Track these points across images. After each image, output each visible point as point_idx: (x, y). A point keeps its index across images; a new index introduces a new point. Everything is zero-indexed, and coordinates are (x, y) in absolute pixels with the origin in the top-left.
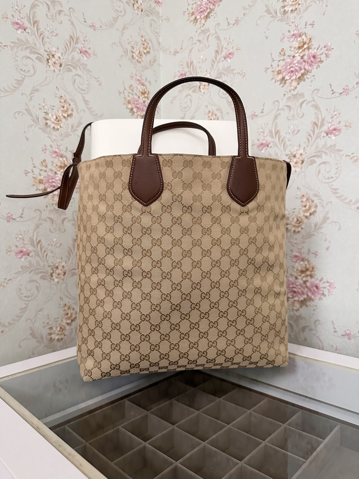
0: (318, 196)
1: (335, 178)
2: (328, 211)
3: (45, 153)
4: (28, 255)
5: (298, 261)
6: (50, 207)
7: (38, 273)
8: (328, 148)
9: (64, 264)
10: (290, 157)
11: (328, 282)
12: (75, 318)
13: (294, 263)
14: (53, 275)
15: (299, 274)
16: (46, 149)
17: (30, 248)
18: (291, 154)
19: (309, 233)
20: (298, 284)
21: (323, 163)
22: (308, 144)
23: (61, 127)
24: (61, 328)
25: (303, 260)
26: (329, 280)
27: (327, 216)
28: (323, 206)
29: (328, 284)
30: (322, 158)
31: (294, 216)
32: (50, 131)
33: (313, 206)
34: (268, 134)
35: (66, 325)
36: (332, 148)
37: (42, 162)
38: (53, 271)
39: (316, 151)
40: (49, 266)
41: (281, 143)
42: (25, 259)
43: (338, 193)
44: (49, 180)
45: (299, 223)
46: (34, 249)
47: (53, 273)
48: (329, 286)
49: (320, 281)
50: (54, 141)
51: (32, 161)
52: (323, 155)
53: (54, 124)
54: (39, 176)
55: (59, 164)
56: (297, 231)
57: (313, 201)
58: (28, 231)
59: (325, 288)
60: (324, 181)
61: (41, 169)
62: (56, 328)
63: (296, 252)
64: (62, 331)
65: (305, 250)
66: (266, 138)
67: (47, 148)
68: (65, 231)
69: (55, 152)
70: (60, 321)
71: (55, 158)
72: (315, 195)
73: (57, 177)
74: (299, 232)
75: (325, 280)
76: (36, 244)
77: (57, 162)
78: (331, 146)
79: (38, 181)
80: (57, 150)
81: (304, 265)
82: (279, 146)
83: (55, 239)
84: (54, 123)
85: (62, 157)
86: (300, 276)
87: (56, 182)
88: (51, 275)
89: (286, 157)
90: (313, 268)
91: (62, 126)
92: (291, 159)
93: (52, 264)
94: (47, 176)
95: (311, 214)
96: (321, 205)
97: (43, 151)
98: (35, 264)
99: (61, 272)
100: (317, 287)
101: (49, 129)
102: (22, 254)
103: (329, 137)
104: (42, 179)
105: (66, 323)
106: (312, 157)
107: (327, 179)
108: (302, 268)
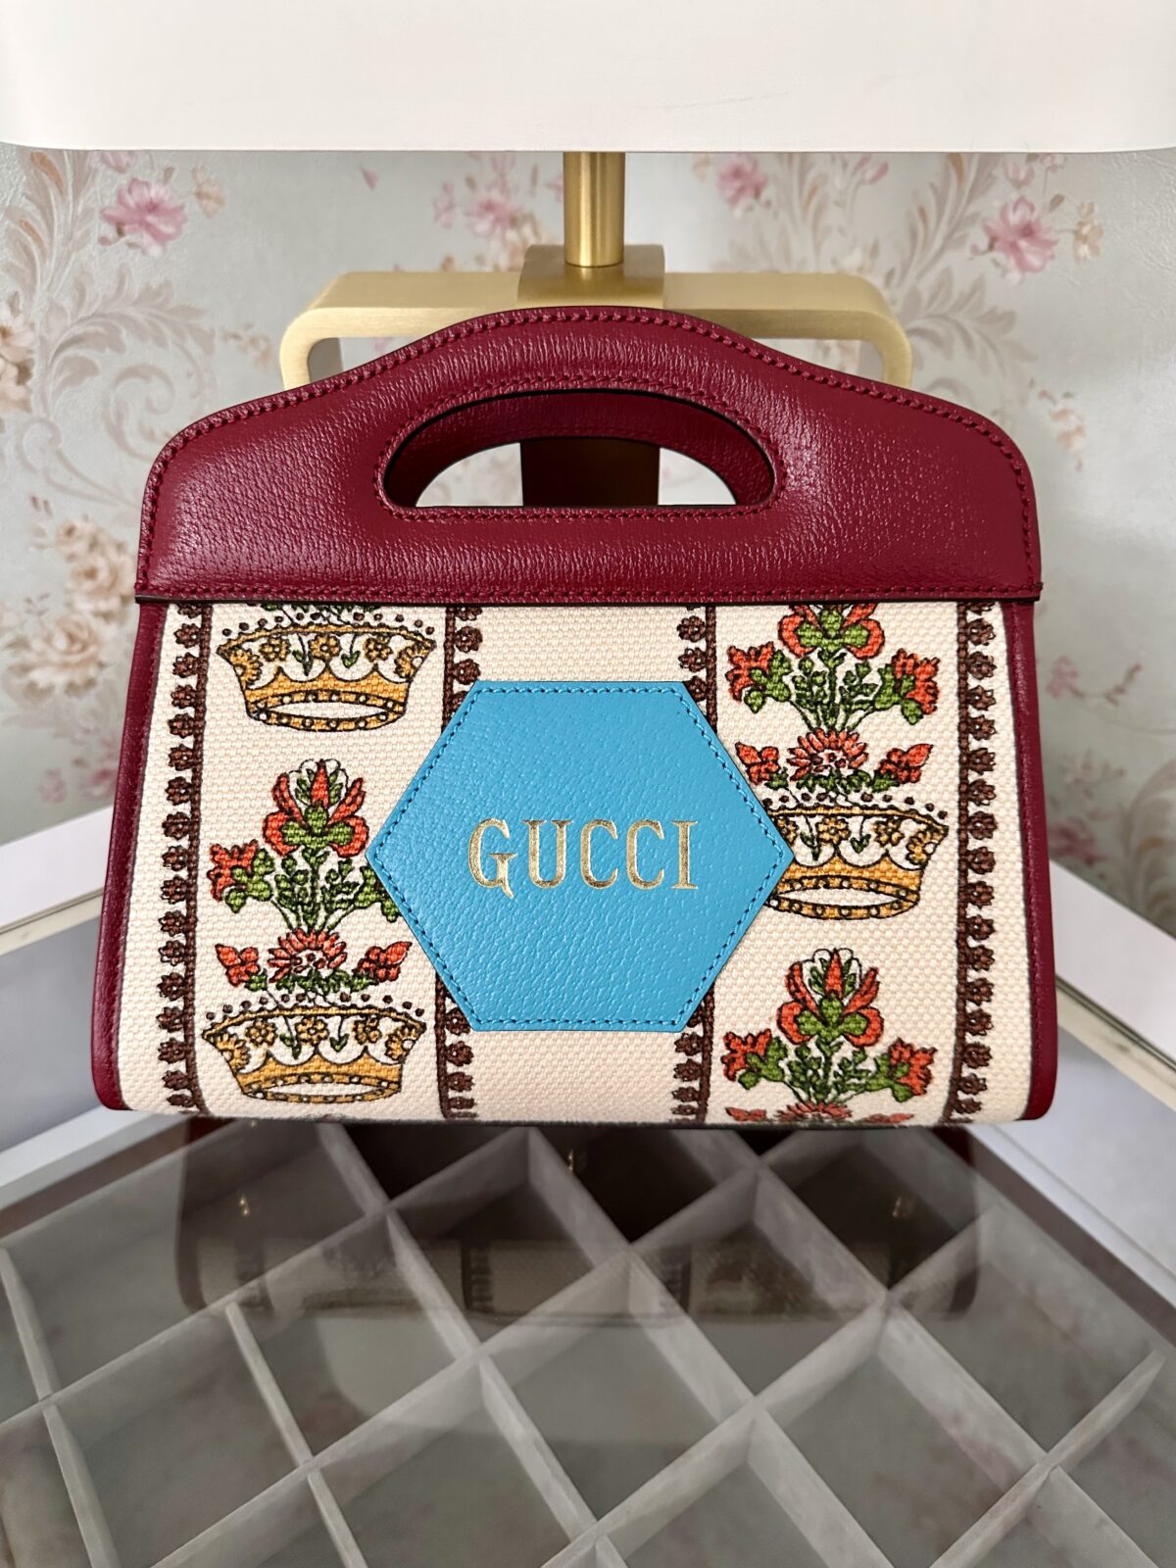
24: (72, 638)
35: (97, 625)
62: (48, 640)
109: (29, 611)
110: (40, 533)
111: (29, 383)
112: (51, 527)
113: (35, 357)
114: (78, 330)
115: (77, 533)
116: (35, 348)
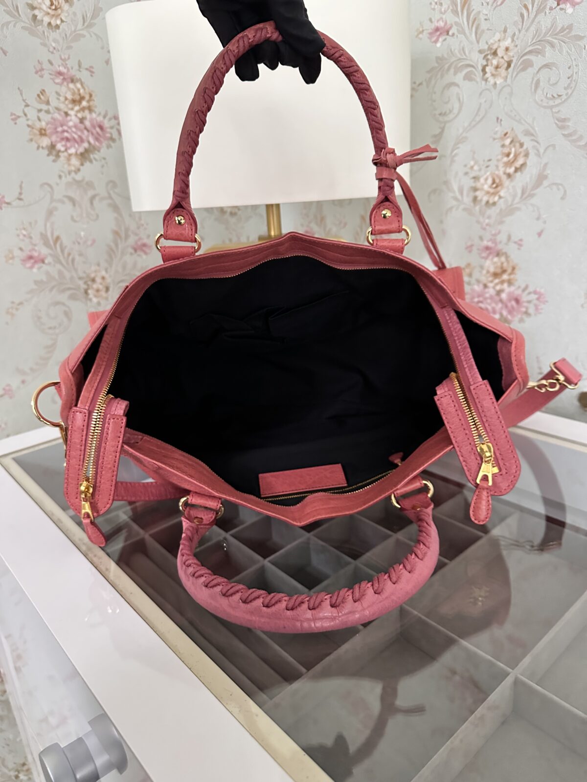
0: (532, 135)
1: (564, 97)
2: (546, 165)
3: (42, 76)
4: (43, 261)
5: (490, 257)
6: (66, 177)
7: (64, 291)
8: (556, 34)
9: (103, 273)
10: (487, 55)
11: (535, 292)
13: (483, 260)
14: (90, 291)
15: (491, 279)
16: (42, 70)
17: (44, 251)
18: (490, 49)
19: (511, 205)
20: (487, 295)
21: (546, 66)
22: (520, 27)
23: (62, 21)
25: (498, 254)
26: (538, 290)
27: (545, 173)
28: (538, 155)
29: (536, 296)
30: (544, 56)
31: (488, 173)
32: (44, 32)
33: (522, 154)
34: (449, 7)
36: (565, 32)
37: (38, 95)
38: (88, 285)
39: (534, 41)
40: (80, 278)
41: (472, 26)
42: (39, 268)
43: (568, 126)
44: (56, 129)
45: (497, 187)
46: (50, 251)
47: (88, 289)
48: (538, 299)
49: (524, 290)
50: (55, 52)
51: (21, 94)
52: (548, 48)
53: (49, 16)
54: (38, 121)
55: (70, 97)
56: (491, 201)
57: (522, 145)
58: (36, 222)
59: (529, 302)
60: (545, 104)
61: (39, 108)
63: (488, 241)
65: (502, 237)
66: (444, 17)
67: (44, 67)
68: (98, 216)
69: (60, 73)
71: (61, 84)
72: (527, 133)
73: (71, 120)
74: (494, 204)
75: (531, 289)
76: (52, 243)
77: (66, 93)
78: (563, 30)
79: (38, 133)
80: (62, 69)
81: (499, 264)
82: (467, 31)
83: (82, 234)
84: (48, 14)
85: (72, 81)
86: (492, 282)
87: (70, 131)
88: (86, 292)
89: (480, 55)
90: (514, 269)
91: (64, 19)
92: (487, 60)
93: (84, 275)
94: (53, 121)
95: (516, 170)
96: (536, 152)
97: (36, 72)
98: (57, 277)
99: (101, 287)
100: (517, 301)
101: (40, 27)
102: (32, 261)
103: (561, 9)
104: (44, 128)
106: (525, 54)
107: (551, 99)
108: (496, 268)
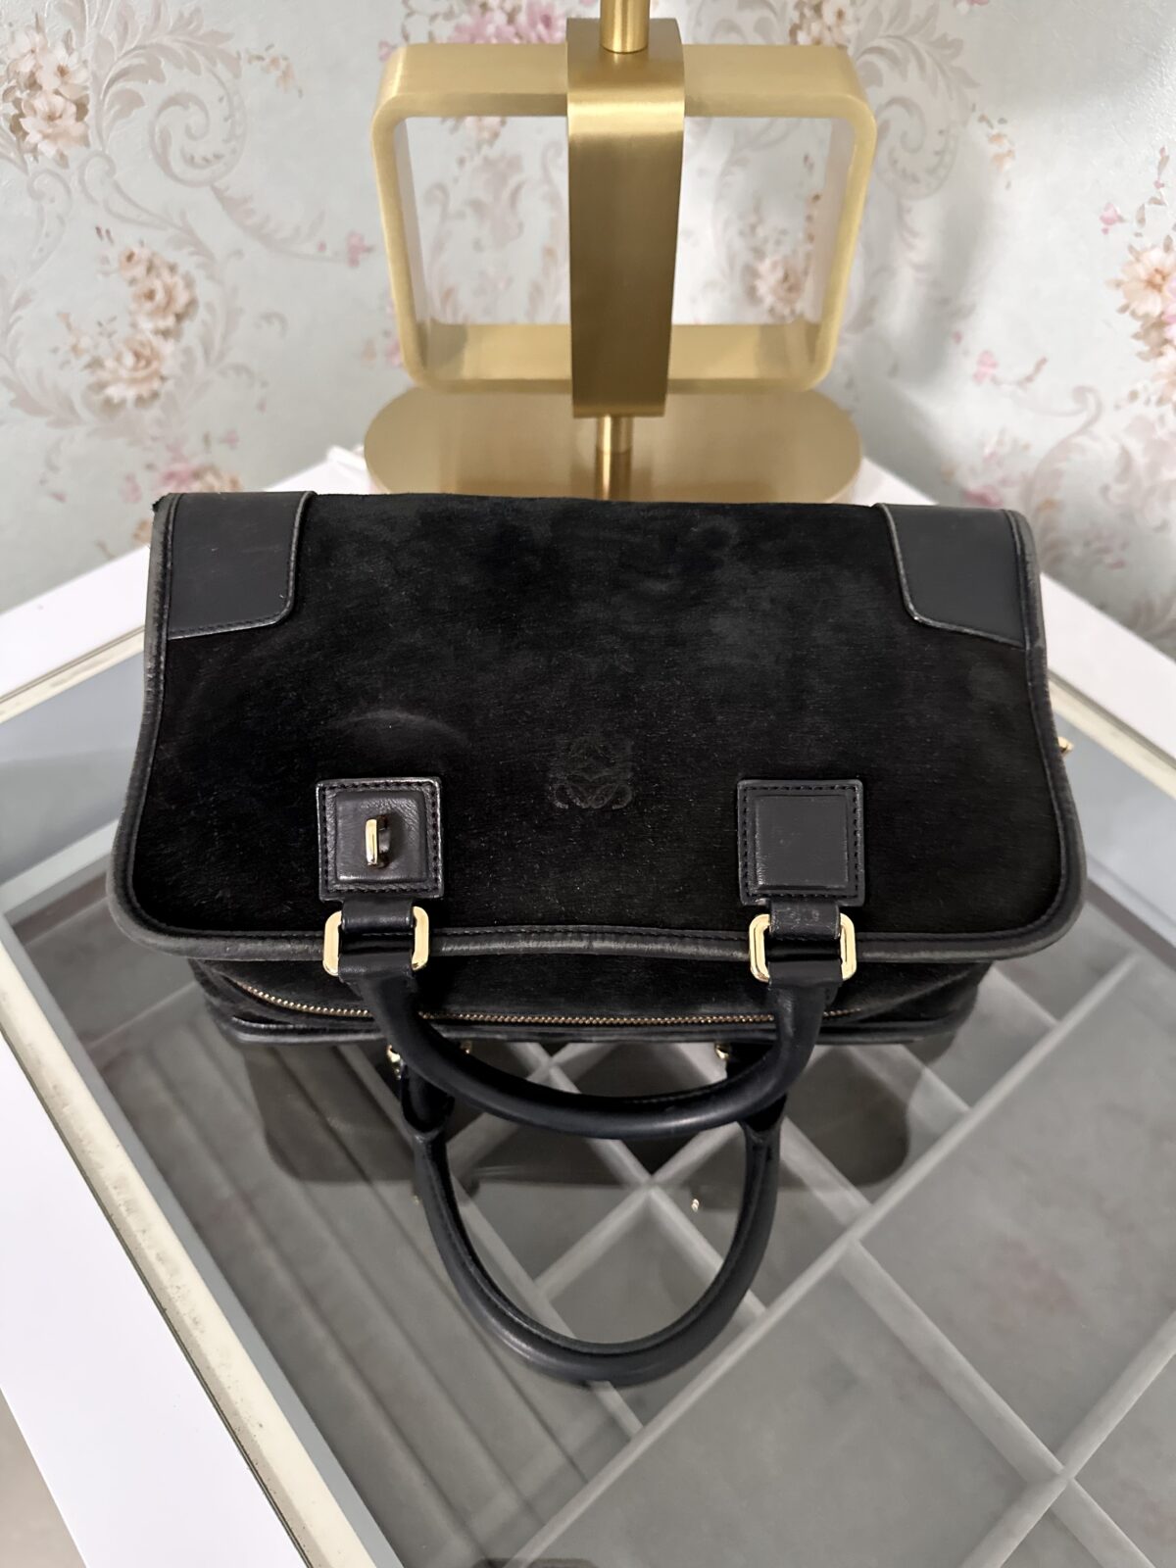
9: (60, 55)
12: (192, 303)
14: (26, 123)
24: (137, 356)
35: (158, 342)
47: (22, 115)
62: (119, 359)
64: (148, 363)
70: (122, 329)
88: (16, 127)
99: (58, 102)
105: (158, 332)
109: (101, 334)
110: (105, 260)
111: (86, 119)
112: (114, 254)
113: (89, 92)
114: (124, 64)
115: (135, 258)
116: (88, 84)
